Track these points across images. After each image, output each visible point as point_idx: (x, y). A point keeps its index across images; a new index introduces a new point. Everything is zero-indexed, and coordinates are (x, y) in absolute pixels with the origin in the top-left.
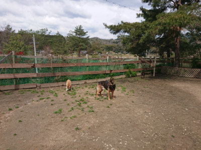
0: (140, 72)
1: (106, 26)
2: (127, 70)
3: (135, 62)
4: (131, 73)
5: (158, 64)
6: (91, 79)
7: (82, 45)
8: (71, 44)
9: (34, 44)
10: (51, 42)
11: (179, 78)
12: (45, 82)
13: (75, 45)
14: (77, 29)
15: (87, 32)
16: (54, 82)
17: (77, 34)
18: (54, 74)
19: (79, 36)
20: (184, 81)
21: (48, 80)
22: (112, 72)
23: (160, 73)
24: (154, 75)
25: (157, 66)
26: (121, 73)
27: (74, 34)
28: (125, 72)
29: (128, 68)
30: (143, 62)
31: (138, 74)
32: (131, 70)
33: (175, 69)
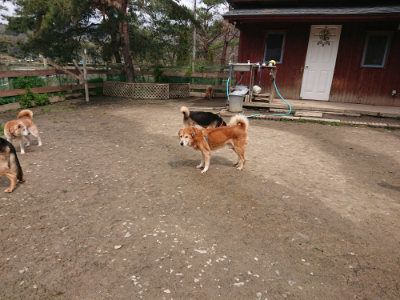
0: (55, 93)
2: (22, 92)
3: (40, 72)
4: (33, 98)
5: (96, 76)
11: (134, 102)
20: (141, 105)
23: (100, 94)
24: (87, 99)
25: (90, 82)
26: (7, 100)
28: (18, 97)
29: (23, 86)
30: (58, 72)
31: (55, 99)
32: (34, 91)
33: (126, 86)
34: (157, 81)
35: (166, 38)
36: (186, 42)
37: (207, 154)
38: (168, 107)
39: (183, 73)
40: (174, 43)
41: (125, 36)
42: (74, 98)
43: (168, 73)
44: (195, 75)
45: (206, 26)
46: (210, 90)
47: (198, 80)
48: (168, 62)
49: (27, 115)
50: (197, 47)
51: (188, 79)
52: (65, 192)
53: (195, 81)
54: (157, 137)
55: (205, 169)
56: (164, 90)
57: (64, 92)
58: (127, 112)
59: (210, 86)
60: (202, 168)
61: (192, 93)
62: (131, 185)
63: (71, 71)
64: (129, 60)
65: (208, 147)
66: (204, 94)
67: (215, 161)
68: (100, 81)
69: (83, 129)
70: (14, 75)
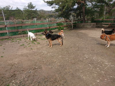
1: (44, 1)
2: (58, 27)
3: (62, 22)
4: (61, 28)
5: (75, 22)
6: (39, 32)
7: (33, 15)
8: (26, 15)
9: (4, 16)
10: (14, 14)
11: (84, 28)
12: (14, 35)
13: (29, 15)
14: (29, 5)
15: (35, 6)
16: (18, 35)
17: (29, 8)
18: (18, 30)
19: (30, 9)
20: (86, 29)
21: (15, 33)
22: (51, 28)
23: (75, 27)
24: (72, 28)
25: (73, 24)
26: (56, 28)
27: (28, 8)
29: (59, 25)
30: (66, 21)
31: (65, 28)
32: (61, 26)
33: (83, 24)
34: (92, 22)
35: (96, 9)
36: (102, 10)
37: (109, 42)
38: (96, 30)
39: (101, 20)
40: (98, 10)
41: (84, 10)
42: (69, 28)
43: (96, 20)
44: (105, 20)
45: (110, 4)
46: (110, 24)
47: (106, 21)
48: (96, 16)
49: (62, 31)
50: (106, 11)
51: (102, 21)
52: (71, 47)
53: (105, 22)
54: (92, 37)
55: (108, 46)
56: (94, 25)
57: (67, 26)
58: (83, 31)
59: (110, 23)
60: (107, 46)
61: (103, 26)
62: (86, 48)
63: (69, 21)
64: (84, 17)
65: (110, 40)
66: (108, 26)
67: (111, 45)
68: (76, 23)
69: (72, 35)
70: (57, 23)
